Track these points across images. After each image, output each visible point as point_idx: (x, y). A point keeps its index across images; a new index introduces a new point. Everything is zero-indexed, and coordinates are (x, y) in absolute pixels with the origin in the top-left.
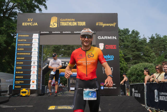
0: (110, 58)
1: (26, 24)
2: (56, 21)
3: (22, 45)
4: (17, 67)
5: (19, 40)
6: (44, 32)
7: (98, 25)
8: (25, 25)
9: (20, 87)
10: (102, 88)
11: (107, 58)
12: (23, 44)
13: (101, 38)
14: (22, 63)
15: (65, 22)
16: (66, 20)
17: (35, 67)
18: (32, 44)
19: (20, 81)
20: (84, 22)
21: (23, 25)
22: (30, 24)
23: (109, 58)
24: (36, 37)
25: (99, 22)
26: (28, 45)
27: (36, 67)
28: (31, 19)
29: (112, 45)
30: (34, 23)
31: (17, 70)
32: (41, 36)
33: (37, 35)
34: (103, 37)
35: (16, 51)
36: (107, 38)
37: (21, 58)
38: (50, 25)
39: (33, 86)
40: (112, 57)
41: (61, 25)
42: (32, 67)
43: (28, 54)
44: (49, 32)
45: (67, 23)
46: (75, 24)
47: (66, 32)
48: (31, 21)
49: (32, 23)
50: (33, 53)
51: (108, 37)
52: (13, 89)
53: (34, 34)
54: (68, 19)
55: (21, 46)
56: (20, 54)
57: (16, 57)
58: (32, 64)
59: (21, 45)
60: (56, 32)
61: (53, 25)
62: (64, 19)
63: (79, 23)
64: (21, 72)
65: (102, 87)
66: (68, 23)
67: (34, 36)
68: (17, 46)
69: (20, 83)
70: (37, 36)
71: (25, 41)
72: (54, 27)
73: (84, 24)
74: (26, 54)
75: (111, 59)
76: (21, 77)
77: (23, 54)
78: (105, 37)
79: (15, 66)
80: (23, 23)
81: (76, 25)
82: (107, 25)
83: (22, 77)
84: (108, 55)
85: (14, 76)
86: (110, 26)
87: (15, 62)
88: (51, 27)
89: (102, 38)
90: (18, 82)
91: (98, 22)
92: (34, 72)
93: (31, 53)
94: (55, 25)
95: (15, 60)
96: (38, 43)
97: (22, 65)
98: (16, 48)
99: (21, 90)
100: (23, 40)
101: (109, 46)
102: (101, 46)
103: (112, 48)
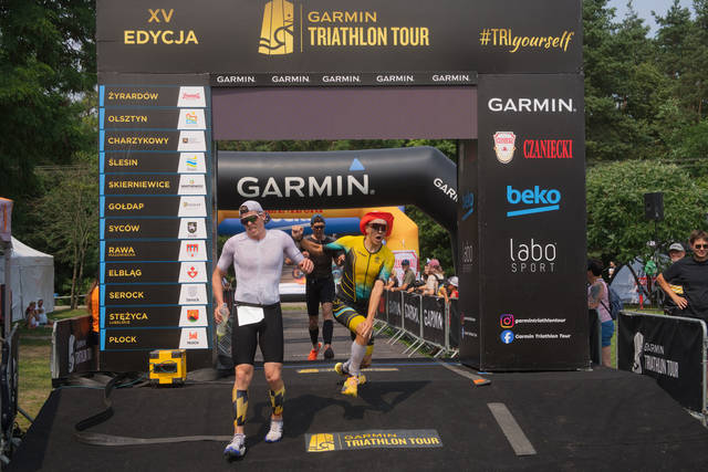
0: (544, 201)
1: (143, 37)
2: (287, 24)
3: (129, 141)
4: (111, 250)
5: (113, 119)
6: (233, 79)
7: (491, 42)
8: (139, 42)
9: (133, 339)
10: (507, 337)
11: (531, 202)
12: (132, 135)
13: (501, 105)
14: (136, 228)
15: (332, 25)
16: (337, 16)
17: (196, 246)
18: (175, 136)
19: (132, 311)
20: (422, 29)
21: (126, 42)
22: (160, 37)
23: (537, 202)
24: (192, 100)
25: (495, 31)
26: (159, 141)
27: (202, 245)
28: (163, 11)
29: (552, 142)
30: (182, 33)
31: (113, 263)
32: (218, 98)
33: (200, 90)
34: (510, 101)
35: (102, 170)
36: (531, 107)
37: (131, 207)
38: (262, 42)
39: (193, 335)
40: (554, 197)
41: (313, 43)
42: (184, 245)
43: (159, 185)
44: (256, 77)
45: (341, 32)
46: (379, 37)
47: (338, 78)
48: (167, 20)
49: (171, 33)
50: (184, 180)
51: (536, 101)
52: (103, 348)
53: (184, 90)
54: (347, 14)
55: (126, 146)
56: (124, 185)
57: (102, 200)
58: (183, 233)
59: (123, 141)
60: (288, 79)
61: (274, 44)
62: (326, 14)
63: (398, 32)
64: (132, 273)
65: (509, 333)
66: (348, 32)
67: (185, 96)
68: (107, 146)
69: (134, 322)
70: (197, 96)
71: (142, 124)
72: (281, 51)
73: (422, 36)
74: (152, 185)
75: (550, 204)
76: (132, 295)
77: (136, 184)
78: (521, 100)
79: (103, 244)
80: (126, 33)
81: (385, 43)
82: (534, 42)
83: (140, 295)
84: (537, 188)
85: (103, 287)
86: (547, 46)
87: (103, 222)
88: (262, 50)
89: (507, 108)
90: (124, 318)
91: (489, 26)
92: (192, 273)
93: (175, 180)
94: (282, 40)
95: (102, 215)
96: (205, 131)
97: (135, 240)
98: (102, 156)
99: (151, 361)
100: (130, 119)
101: (539, 143)
102: (505, 147)
103: (555, 152)
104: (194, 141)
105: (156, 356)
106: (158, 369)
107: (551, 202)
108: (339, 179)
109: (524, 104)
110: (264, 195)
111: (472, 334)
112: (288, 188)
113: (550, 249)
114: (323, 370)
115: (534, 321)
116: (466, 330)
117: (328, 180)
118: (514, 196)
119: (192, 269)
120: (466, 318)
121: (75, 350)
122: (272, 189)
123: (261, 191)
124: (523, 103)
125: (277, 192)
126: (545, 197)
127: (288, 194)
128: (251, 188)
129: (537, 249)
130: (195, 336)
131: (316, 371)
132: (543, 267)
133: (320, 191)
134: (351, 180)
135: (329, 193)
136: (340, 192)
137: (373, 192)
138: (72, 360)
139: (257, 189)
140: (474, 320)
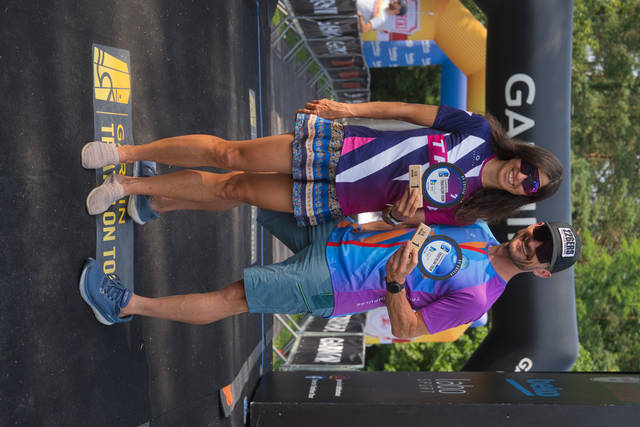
111: (313, 390)
116: (319, 382)
120: (339, 382)
122: (517, 123)
139: (518, 102)
140: (338, 393)
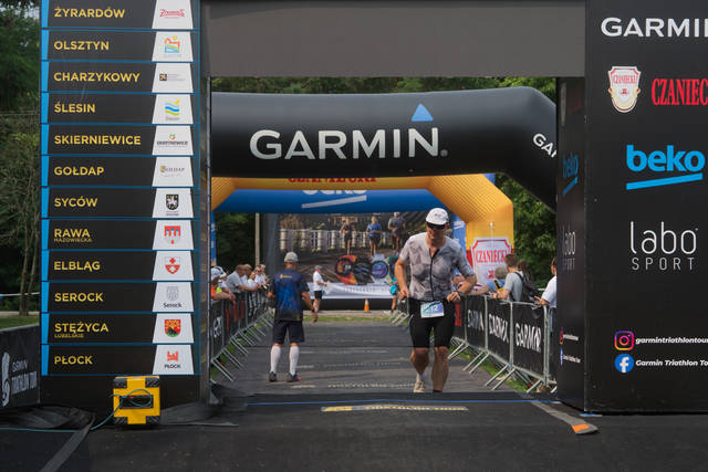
0: (681, 168)
3: (83, 77)
4: (57, 233)
5: (61, 46)
9: (88, 360)
10: (624, 364)
11: (662, 169)
12: (87, 68)
13: (619, 28)
14: (93, 203)
17: (177, 229)
18: (148, 71)
19: (87, 320)
23: (670, 168)
26: (126, 78)
27: (186, 227)
29: (694, 81)
31: (61, 251)
34: (633, 22)
35: (45, 118)
36: (664, 30)
37: (85, 172)
39: (174, 355)
40: (695, 161)
42: (160, 226)
43: (126, 140)
50: (160, 135)
51: (671, 22)
52: (45, 372)
53: (161, 4)
55: (80, 85)
57: (45, 161)
58: (160, 209)
59: (75, 77)
64: (87, 266)
65: (627, 358)
67: (164, 13)
68: (51, 83)
69: (89, 335)
70: (181, 14)
71: (101, 53)
74: (115, 140)
75: (688, 173)
76: (88, 297)
77: (94, 140)
78: (648, 21)
79: (45, 224)
83: (98, 297)
84: (670, 148)
85: (46, 287)
87: (45, 193)
90: (75, 330)
92: (173, 266)
93: (148, 133)
95: (45, 181)
96: (192, 65)
97: (90, 219)
98: (45, 98)
99: (116, 391)
100: (85, 46)
101: (675, 84)
102: (624, 88)
103: (697, 97)
104: (176, 78)
105: (123, 385)
106: (127, 403)
107: (692, 168)
108: (397, 133)
109: (654, 26)
110: (288, 157)
111: (572, 359)
112: (323, 146)
113: (688, 237)
114: (359, 408)
115: (663, 340)
116: (565, 354)
117: (380, 135)
118: (637, 161)
119: (173, 261)
120: (565, 336)
121: (12, 374)
122: (299, 147)
123: (285, 150)
124: (652, 24)
125: (308, 152)
126: (682, 161)
127: (322, 155)
128: (269, 146)
129: (669, 238)
130: (175, 357)
131: (349, 408)
132: (677, 264)
133: (369, 151)
134: (414, 135)
135: (382, 154)
136: (397, 154)
137: (444, 153)
138: (6, 388)
139: (278, 147)
140: (576, 338)
